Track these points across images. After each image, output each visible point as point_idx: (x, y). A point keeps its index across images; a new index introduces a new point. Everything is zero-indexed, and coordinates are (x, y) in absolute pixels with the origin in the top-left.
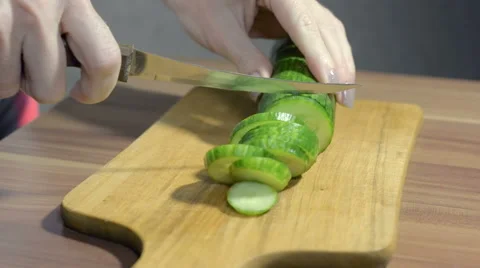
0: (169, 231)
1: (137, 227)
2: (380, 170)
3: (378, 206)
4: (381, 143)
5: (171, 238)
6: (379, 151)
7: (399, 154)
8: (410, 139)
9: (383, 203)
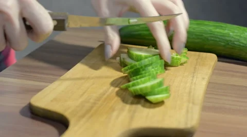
0: (83, 116)
1: (67, 114)
2: (193, 87)
3: (191, 105)
4: (194, 73)
5: (84, 119)
6: (193, 77)
7: (204, 79)
8: (210, 71)
9: (193, 103)
